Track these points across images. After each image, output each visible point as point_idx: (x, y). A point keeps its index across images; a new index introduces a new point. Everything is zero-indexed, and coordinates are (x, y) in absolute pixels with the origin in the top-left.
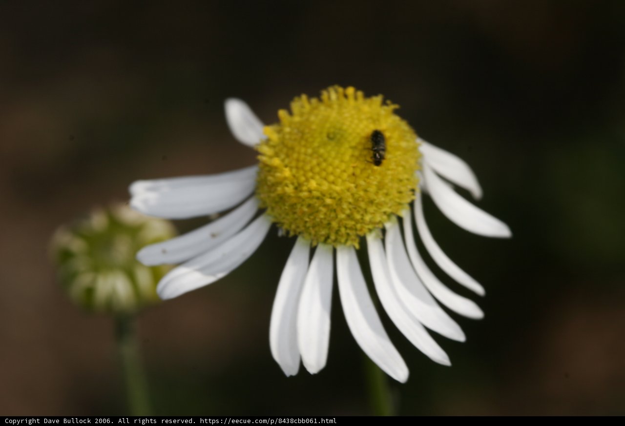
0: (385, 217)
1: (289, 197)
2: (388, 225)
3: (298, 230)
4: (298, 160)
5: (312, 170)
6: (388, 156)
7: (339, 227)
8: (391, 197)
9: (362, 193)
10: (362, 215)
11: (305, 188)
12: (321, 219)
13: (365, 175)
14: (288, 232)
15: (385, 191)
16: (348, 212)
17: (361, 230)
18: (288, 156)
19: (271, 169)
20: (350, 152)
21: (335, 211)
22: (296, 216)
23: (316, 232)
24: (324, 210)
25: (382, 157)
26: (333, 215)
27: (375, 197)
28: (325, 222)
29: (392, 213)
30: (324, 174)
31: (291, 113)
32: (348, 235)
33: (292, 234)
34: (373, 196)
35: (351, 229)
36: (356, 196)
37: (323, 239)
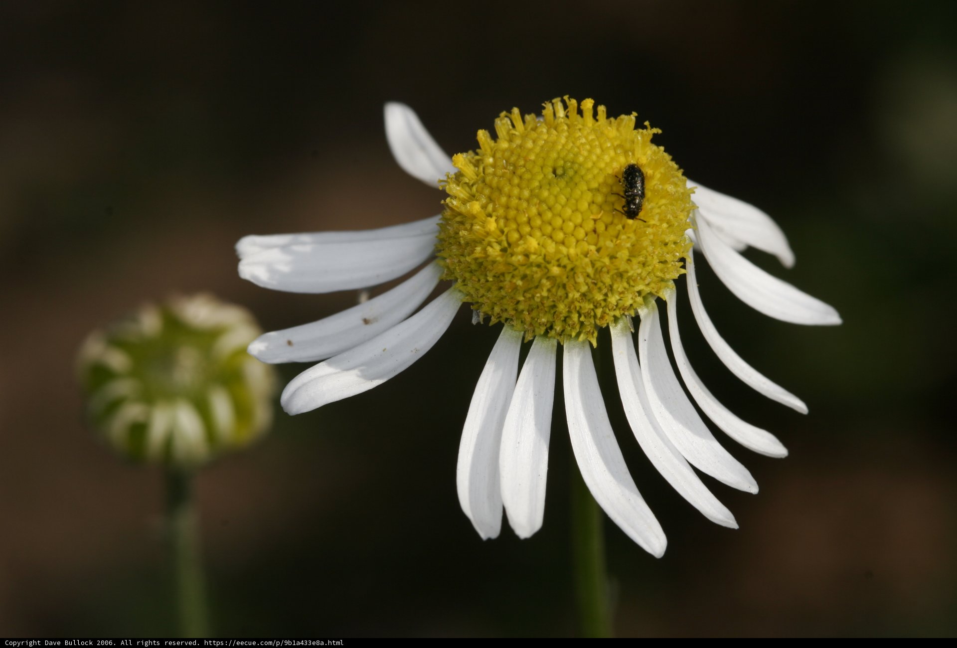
0: (639, 299)
1: (494, 262)
2: (643, 312)
3: (505, 315)
4: (507, 207)
5: (529, 222)
6: (647, 206)
7: (569, 312)
8: (650, 268)
9: (607, 261)
10: (606, 295)
11: (519, 249)
12: (542, 298)
13: (612, 231)
14: (487, 318)
15: (641, 259)
16: (584, 289)
17: (602, 317)
18: (490, 199)
19: (465, 219)
20: (589, 196)
21: (564, 286)
22: (503, 293)
23: (533, 319)
24: (546, 284)
25: (639, 207)
26: (561, 292)
27: (628, 267)
28: (548, 303)
29: (651, 294)
30: (548, 229)
31: (494, 136)
32: (582, 324)
33: (494, 320)
34: (623, 266)
35: (587, 315)
36: (598, 265)
37: (543, 330)
